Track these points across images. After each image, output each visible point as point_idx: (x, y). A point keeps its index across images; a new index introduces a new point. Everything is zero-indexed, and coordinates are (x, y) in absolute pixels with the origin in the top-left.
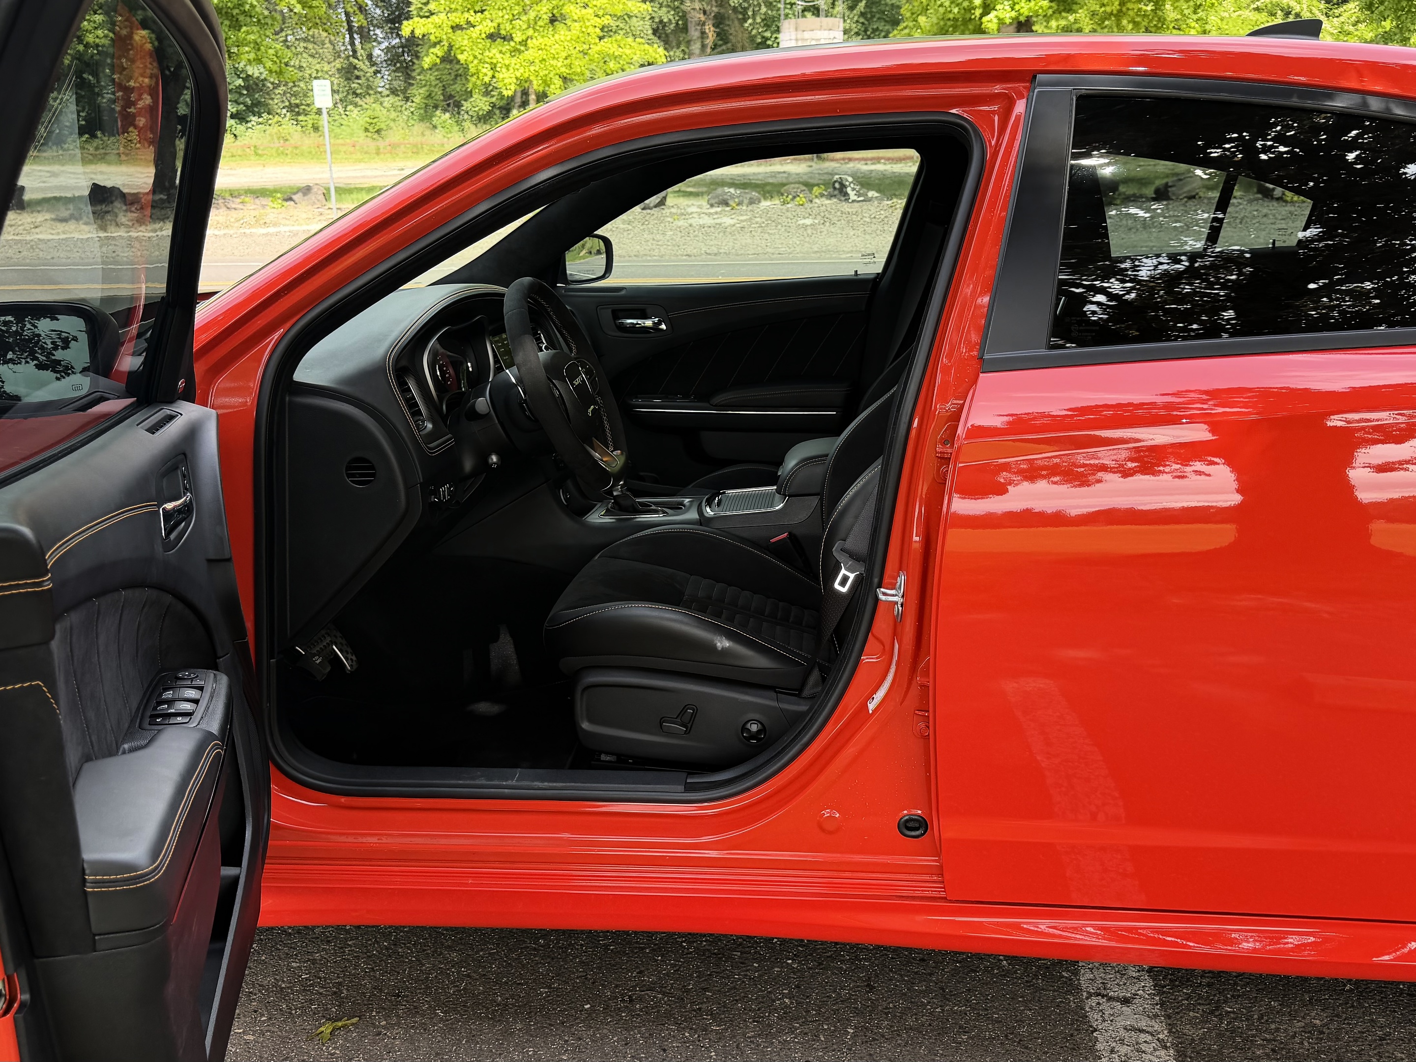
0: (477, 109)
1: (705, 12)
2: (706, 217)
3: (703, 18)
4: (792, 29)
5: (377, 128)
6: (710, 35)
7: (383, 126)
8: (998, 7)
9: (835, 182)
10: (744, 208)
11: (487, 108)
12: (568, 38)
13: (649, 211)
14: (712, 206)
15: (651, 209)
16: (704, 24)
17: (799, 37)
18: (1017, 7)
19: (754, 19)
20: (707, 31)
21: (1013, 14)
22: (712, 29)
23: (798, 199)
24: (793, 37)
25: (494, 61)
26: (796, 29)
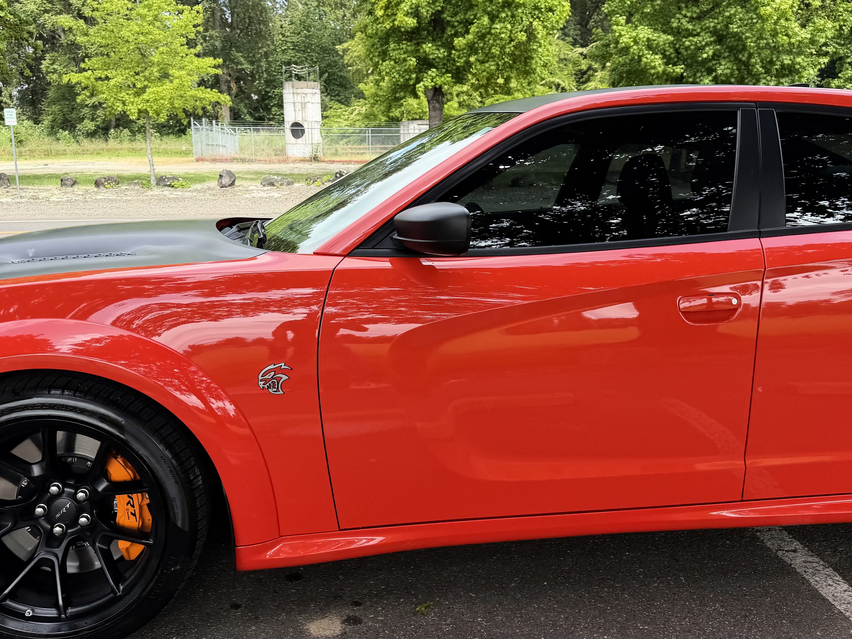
0: (86, 129)
1: (230, 75)
2: (262, 192)
3: (229, 78)
4: (290, 87)
5: (19, 139)
6: (234, 89)
7: (23, 138)
8: (424, 79)
9: (337, 173)
10: (285, 187)
11: (93, 128)
12: (172, 88)
13: (225, 189)
14: (264, 186)
15: (226, 187)
16: (230, 82)
17: (295, 91)
18: (435, 80)
19: (260, 81)
20: (232, 86)
21: (433, 84)
22: (235, 85)
23: (316, 182)
24: (291, 92)
25: (124, 99)
26: (293, 87)
